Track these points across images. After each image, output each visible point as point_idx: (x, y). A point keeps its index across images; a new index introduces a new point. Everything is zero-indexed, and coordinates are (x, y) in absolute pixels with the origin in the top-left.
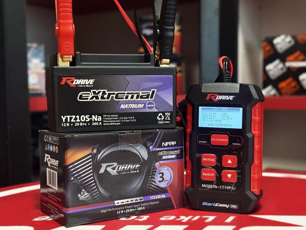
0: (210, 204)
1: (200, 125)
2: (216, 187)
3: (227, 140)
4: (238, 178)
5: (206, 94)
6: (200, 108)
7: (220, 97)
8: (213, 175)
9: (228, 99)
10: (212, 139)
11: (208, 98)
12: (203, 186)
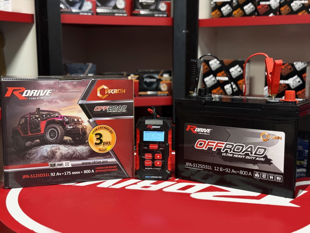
0: (149, 177)
1: (144, 140)
2: (152, 169)
3: (157, 147)
4: (162, 164)
5: (147, 125)
6: (144, 132)
7: (154, 127)
8: (150, 163)
9: (157, 128)
10: (150, 147)
11: (148, 127)
12: (146, 168)
